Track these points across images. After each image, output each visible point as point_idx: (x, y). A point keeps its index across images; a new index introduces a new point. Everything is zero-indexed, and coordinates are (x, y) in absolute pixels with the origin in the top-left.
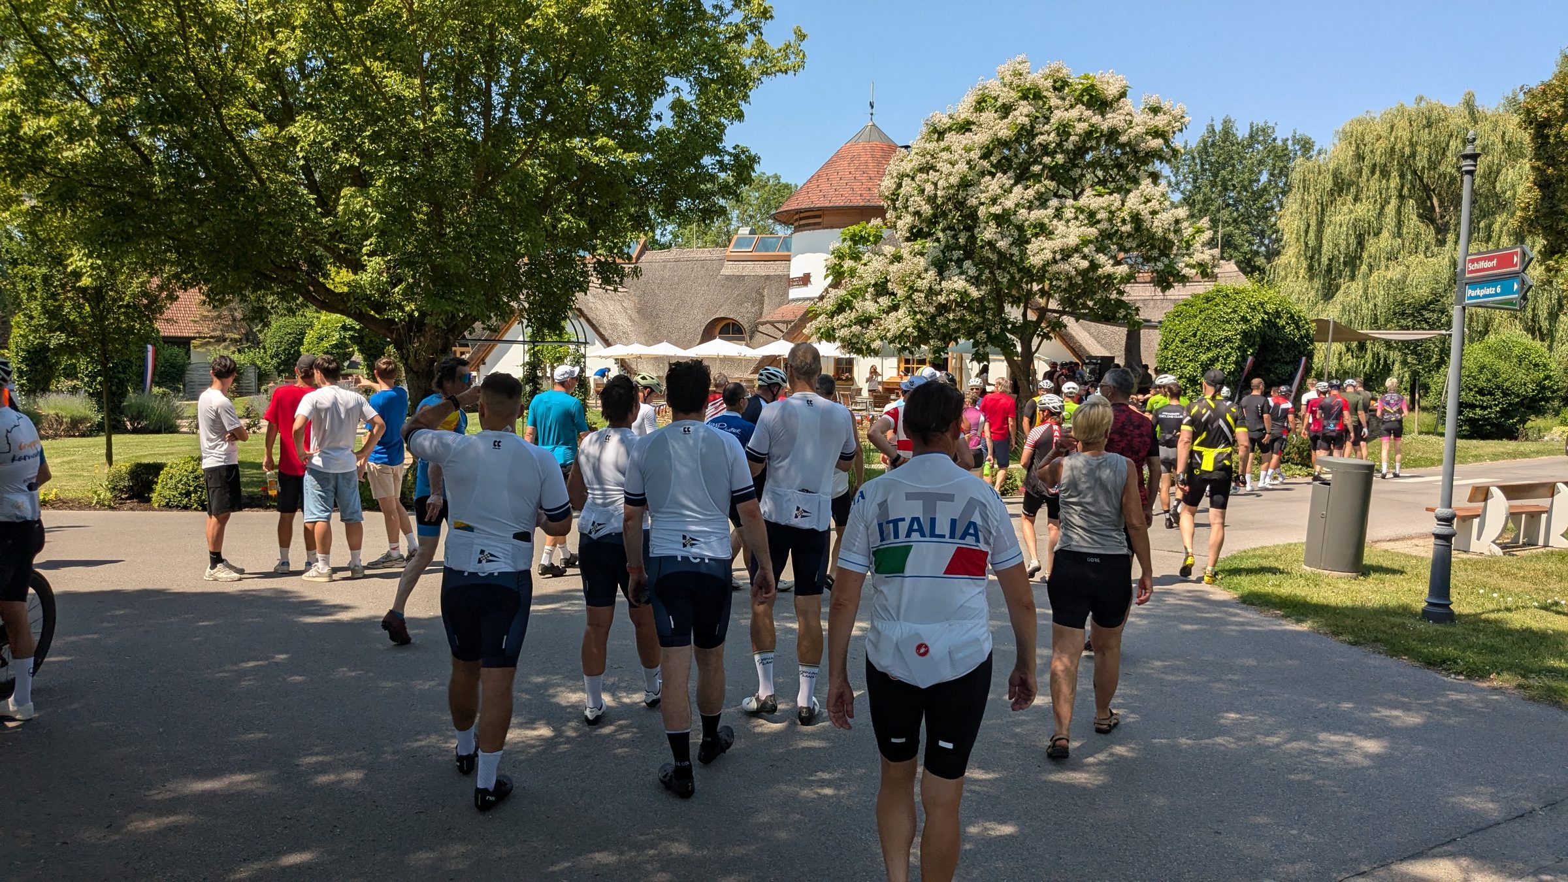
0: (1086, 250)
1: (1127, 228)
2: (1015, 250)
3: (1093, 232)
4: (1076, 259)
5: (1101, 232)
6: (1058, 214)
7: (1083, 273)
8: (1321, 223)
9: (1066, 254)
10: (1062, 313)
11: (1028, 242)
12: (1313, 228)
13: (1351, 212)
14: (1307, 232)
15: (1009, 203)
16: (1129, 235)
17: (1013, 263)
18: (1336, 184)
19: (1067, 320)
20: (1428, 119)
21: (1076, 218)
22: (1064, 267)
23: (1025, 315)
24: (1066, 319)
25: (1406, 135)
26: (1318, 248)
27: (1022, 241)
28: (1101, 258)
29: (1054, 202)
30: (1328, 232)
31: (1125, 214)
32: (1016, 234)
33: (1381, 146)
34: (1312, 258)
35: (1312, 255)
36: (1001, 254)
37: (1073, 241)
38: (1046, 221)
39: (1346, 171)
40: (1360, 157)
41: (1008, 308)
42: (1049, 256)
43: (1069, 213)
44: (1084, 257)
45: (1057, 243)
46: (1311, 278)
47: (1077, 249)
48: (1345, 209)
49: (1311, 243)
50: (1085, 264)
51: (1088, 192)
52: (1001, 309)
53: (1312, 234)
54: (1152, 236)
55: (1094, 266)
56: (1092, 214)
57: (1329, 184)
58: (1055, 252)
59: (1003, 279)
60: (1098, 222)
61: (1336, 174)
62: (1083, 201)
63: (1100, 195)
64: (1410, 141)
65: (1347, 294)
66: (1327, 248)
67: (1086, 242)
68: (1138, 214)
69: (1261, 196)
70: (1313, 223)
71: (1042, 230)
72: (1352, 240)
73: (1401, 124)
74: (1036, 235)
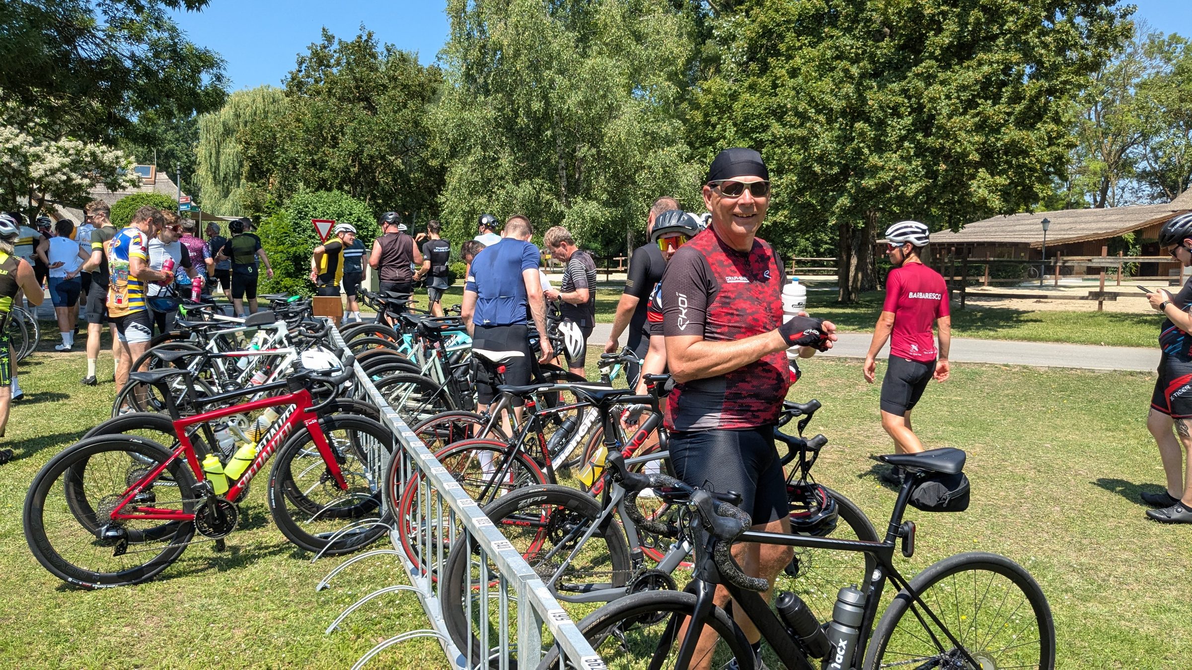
0: (64, 170)
1: (88, 159)
2: (23, 168)
3: (67, 160)
4: (59, 175)
5: (73, 160)
6: (47, 150)
7: (64, 182)
8: (218, 153)
9: (53, 172)
10: (54, 202)
11: (30, 164)
12: (214, 155)
13: (234, 147)
14: (210, 157)
15: (17, 143)
16: (90, 163)
17: (23, 175)
18: (225, 130)
19: (59, 207)
20: (273, 98)
21: (58, 152)
22: (51, 178)
23: (30, 203)
24: (56, 205)
25: (261, 106)
26: (217, 168)
27: (26, 163)
28: (74, 175)
29: (45, 144)
30: (222, 158)
31: (86, 152)
32: (23, 160)
33: (249, 111)
34: (215, 172)
35: (215, 170)
36: (14, 170)
37: (56, 165)
38: (40, 153)
39: (231, 123)
40: (237, 116)
41: (18, 199)
42: (43, 173)
43: (53, 149)
44: (64, 174)
45: (47, 166)
46: (216, 185)
47: (59, 170)
48: (231, 145)
49: (214, 164)
50: (64, 178)
51: (63, 139)
52: (15, 201)
53: (213, 159)
54: (104, 164)
55: (70, 179)
56: (66, 151)
57: (221, 130)
58: (46, 171)
59: (17, 184)
60: (70, 155)
61: (225, 124)
62: (60, 144)
63: (71, 141)
64: (264, 110)
65: (235, 195)
66: (222, 167)
67: (64, 165)
68: (94, 152)
69: (193, 125)
70: (214, 152)
71: (38, 158)
72: (236, 164)
73: (259, 99)
74: (35, 161)
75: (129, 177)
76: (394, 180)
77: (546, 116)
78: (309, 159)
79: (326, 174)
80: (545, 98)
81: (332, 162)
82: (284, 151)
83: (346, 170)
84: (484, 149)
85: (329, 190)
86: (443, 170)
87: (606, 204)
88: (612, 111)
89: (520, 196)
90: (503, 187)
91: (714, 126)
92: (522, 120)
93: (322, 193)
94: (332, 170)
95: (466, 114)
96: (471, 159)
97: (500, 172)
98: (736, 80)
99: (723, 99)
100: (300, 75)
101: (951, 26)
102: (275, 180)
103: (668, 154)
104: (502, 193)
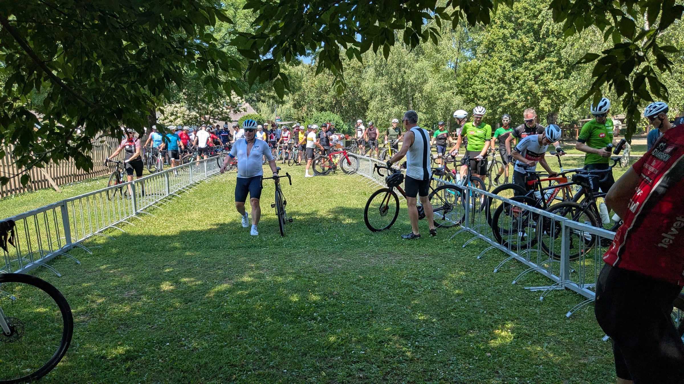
75: (243, 107)
76: (349, 105)
77: (403, 83)
78: (317, 99)
79: (324, 105)
80: (402, 77)
81: (326, 100)
82: (308, 97)
83: (331, 103)
84: (381, 96)
85: (326, 111)
86: (367, 103)
87: (425, 113)
88: (425, 81)
89: (394, 112)
90: (388, 109)
91: (471, 80)
92: (394, 86)
93: (323, 112)
94: (326, 103)
95: (375, 84)
96: (377, 100)
97: (387, 103)
98: (482, 61)
99: (475, 69)
100: (312, 65)
101: (537, 49)
102: (305, 108)
103: (448, 94)
104: (388, 111)
